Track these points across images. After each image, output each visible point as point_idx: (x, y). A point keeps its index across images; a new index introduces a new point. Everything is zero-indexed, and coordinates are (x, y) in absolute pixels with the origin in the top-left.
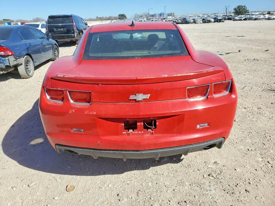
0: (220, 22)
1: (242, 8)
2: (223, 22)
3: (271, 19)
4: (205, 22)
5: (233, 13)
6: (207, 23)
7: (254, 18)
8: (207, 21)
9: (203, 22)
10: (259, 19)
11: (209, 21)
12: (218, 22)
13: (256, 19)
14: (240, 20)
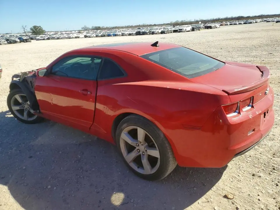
0: (27, 42)
1: (38, 28)
2: (30, 42)
3: (71, 38)
4: (10, 43)
5: (31, 32)
6: (13, 43)
7: (56, 37)
8: (13, 41)
9: (8, 42)
10: (61, 38)
11: (15, 42)
12: (24, 42)
13: (58, 38)
14: (44, 39)
